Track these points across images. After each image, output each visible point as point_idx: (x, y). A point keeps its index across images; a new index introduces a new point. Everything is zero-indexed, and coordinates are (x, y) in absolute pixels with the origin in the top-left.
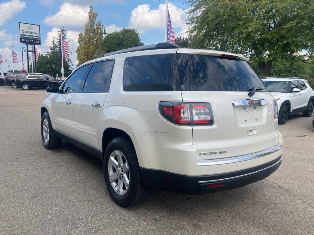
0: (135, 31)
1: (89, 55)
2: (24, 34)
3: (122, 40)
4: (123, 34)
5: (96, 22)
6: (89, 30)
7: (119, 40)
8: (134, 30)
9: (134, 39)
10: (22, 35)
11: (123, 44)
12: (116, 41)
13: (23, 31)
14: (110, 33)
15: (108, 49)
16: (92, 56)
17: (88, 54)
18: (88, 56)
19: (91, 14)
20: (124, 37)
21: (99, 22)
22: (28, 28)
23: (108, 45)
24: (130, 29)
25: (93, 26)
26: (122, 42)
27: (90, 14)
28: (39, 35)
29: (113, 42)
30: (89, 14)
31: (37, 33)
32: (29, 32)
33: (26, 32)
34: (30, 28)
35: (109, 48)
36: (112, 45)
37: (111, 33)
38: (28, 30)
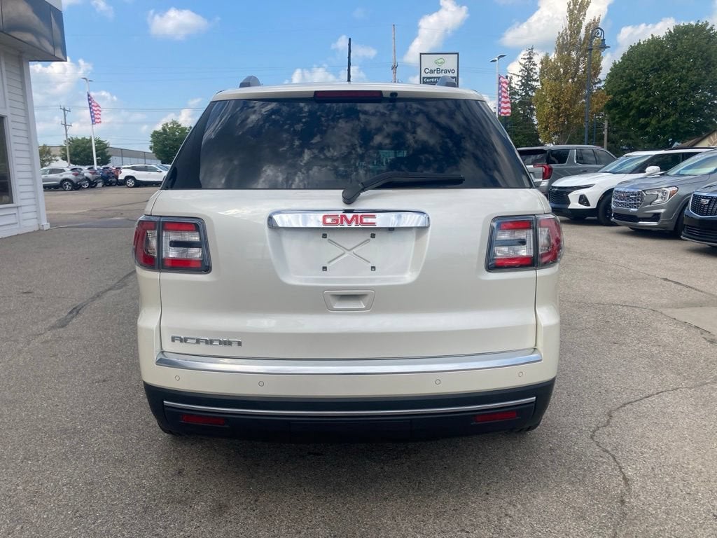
0: (708, 28)
1: (561, 107)
2: (429, 75)
3: (667, 56)
4: (673, 41)
5: (585, 24)
6: (567, 44)
7: (659, 58)
8: (707, 24)
9: (704, 49)
10: (424, 78)
11: (669, 66)
12: (652, 61)
13: (427, 71)
14: (637, 42)
15: (626, 86)
16: (568, 107)
17: (559, 103)
18: (558, 108)
19: (575, 5)
20: (675, 48)
21: (594, 20)
22: (437, 63)
23: (630, 75)
24: (693, 23)
25: (579, 32)
26: (669, 60)
27: (571, 7)
28: (455, 75)
29: (641, 65)
30: (569, 6)
31: (452, 71)
32: (438, 70)
33: (432, 72)
34: (440, 61)
35: (632, 81)
36: (639, 73)
37: (639, 44)
38: (434, 67)
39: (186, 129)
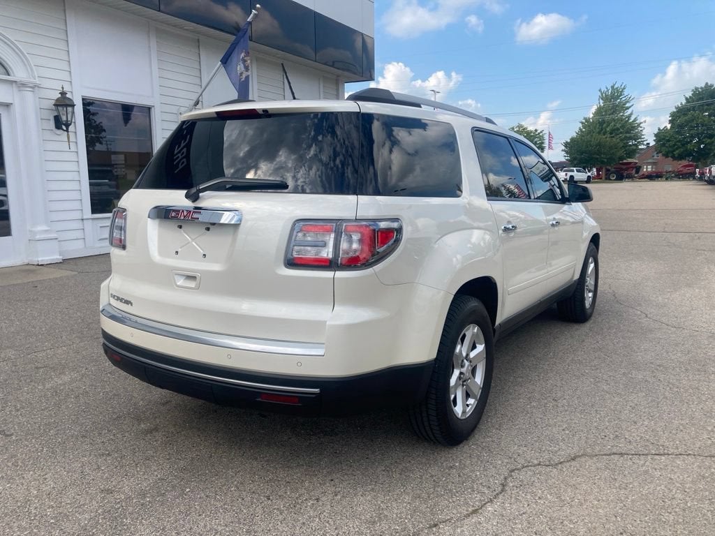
39: (531, 132)
